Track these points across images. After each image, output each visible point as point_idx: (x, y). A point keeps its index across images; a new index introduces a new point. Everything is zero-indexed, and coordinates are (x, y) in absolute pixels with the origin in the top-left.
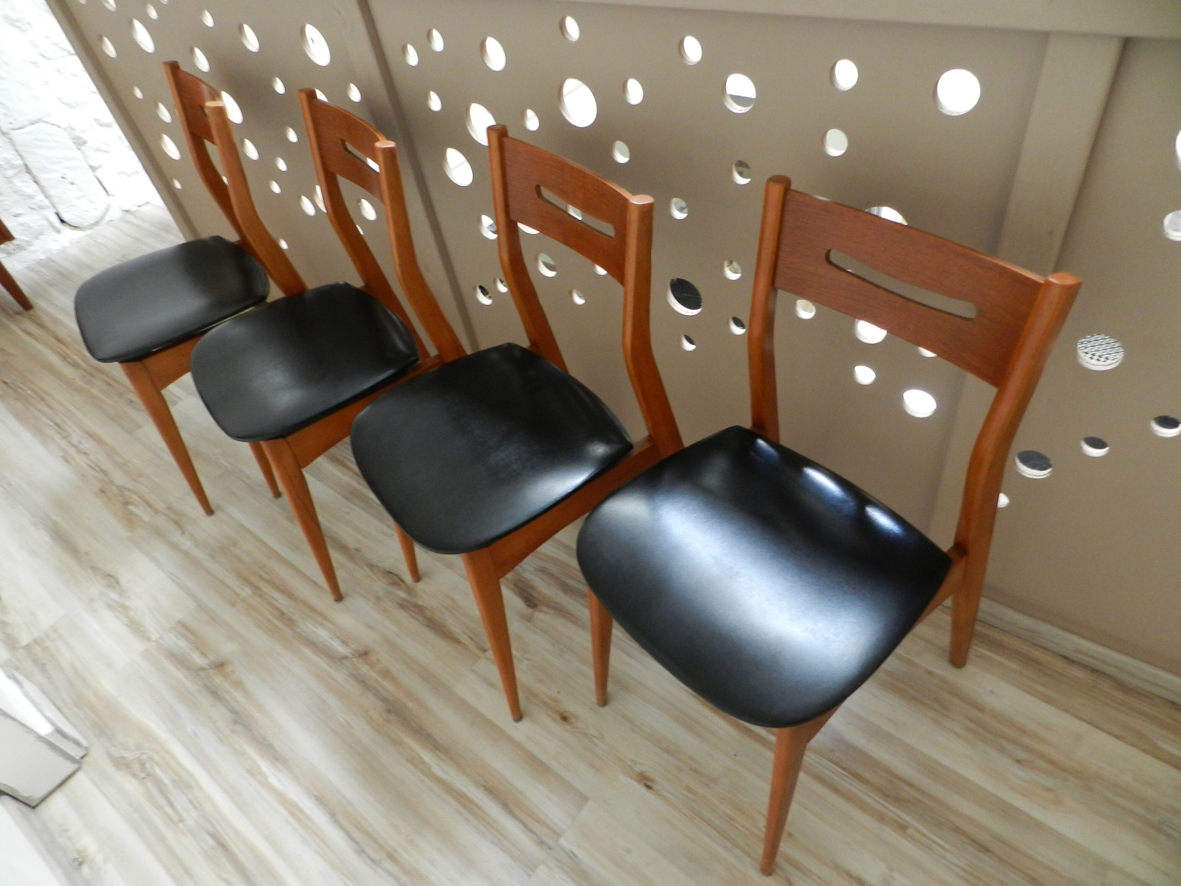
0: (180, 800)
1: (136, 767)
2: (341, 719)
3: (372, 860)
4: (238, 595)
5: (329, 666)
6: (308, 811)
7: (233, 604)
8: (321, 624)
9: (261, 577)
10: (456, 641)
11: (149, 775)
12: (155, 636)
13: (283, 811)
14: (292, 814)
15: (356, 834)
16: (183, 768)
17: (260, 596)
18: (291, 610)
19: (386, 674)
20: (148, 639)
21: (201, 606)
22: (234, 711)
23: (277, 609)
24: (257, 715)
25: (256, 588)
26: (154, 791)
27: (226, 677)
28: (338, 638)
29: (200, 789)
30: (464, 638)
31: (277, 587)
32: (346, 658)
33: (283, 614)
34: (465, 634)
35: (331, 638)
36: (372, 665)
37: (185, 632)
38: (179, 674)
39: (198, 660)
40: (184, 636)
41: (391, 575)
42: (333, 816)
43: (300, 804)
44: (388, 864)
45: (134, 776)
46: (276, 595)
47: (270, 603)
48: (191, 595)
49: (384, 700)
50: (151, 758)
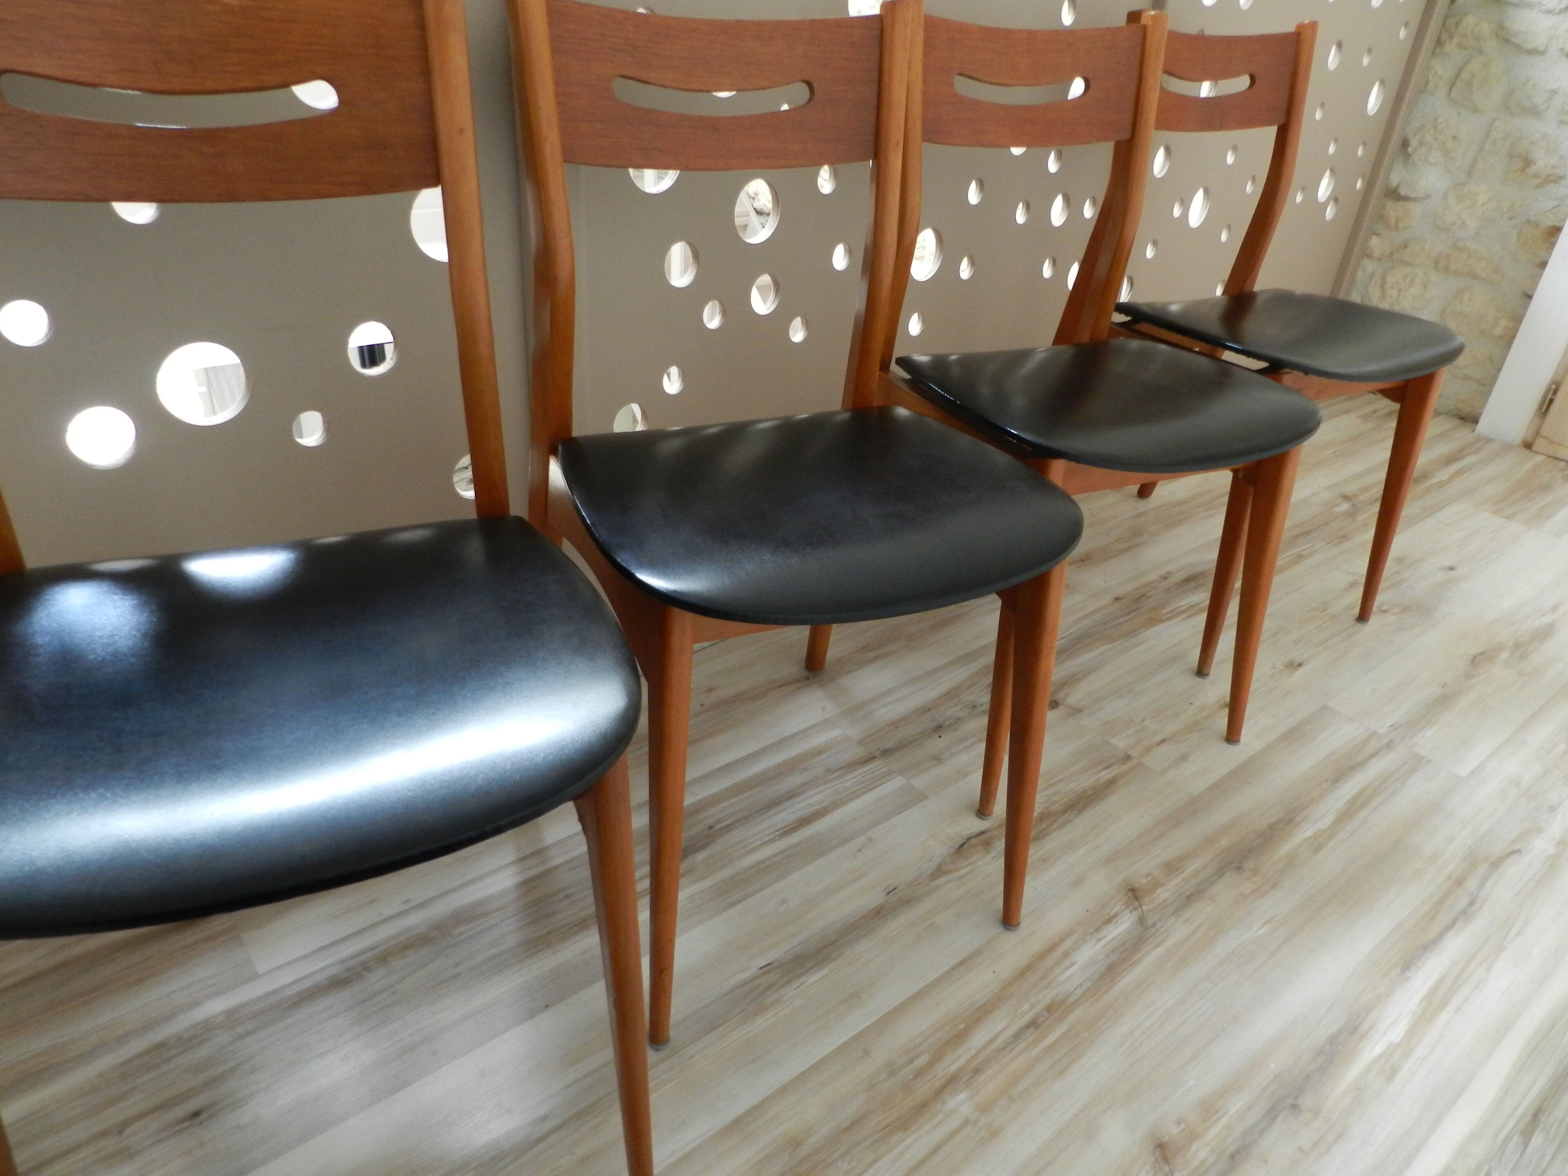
2: (1262, 932)
3: (1472, 903)
4: (966, 1122)
5: (1158, 946)
6: (1431, 982)
7: (994, 1133)
8: (1066, 954)
9: (919, 1073)
10: (1110, 784)
13: (1443, 1017)
14: (1444, 1004)
15: (1444, 919)
17: (977, 1071)
18: (1025, 1007)
19: (1172, 867)
22: (1272, 1114)
23: (1017, 1036)
24: (1274, 1067)
25: (953, 1081)
27: (1191, 1137)
28: (1097, 930)
30: (1106, 775)
31: (960, 1037)
32: (1141, 920)
33: (1033, 1024)
34: (1099, 772)
35: (1099, 940)
36: (1156, 885)
42: (1427, 947)
43: (1424, 991)
44: (1472, 884)
46: (979, 1038)
47: (1002, 1049)
49: (1220, 872)
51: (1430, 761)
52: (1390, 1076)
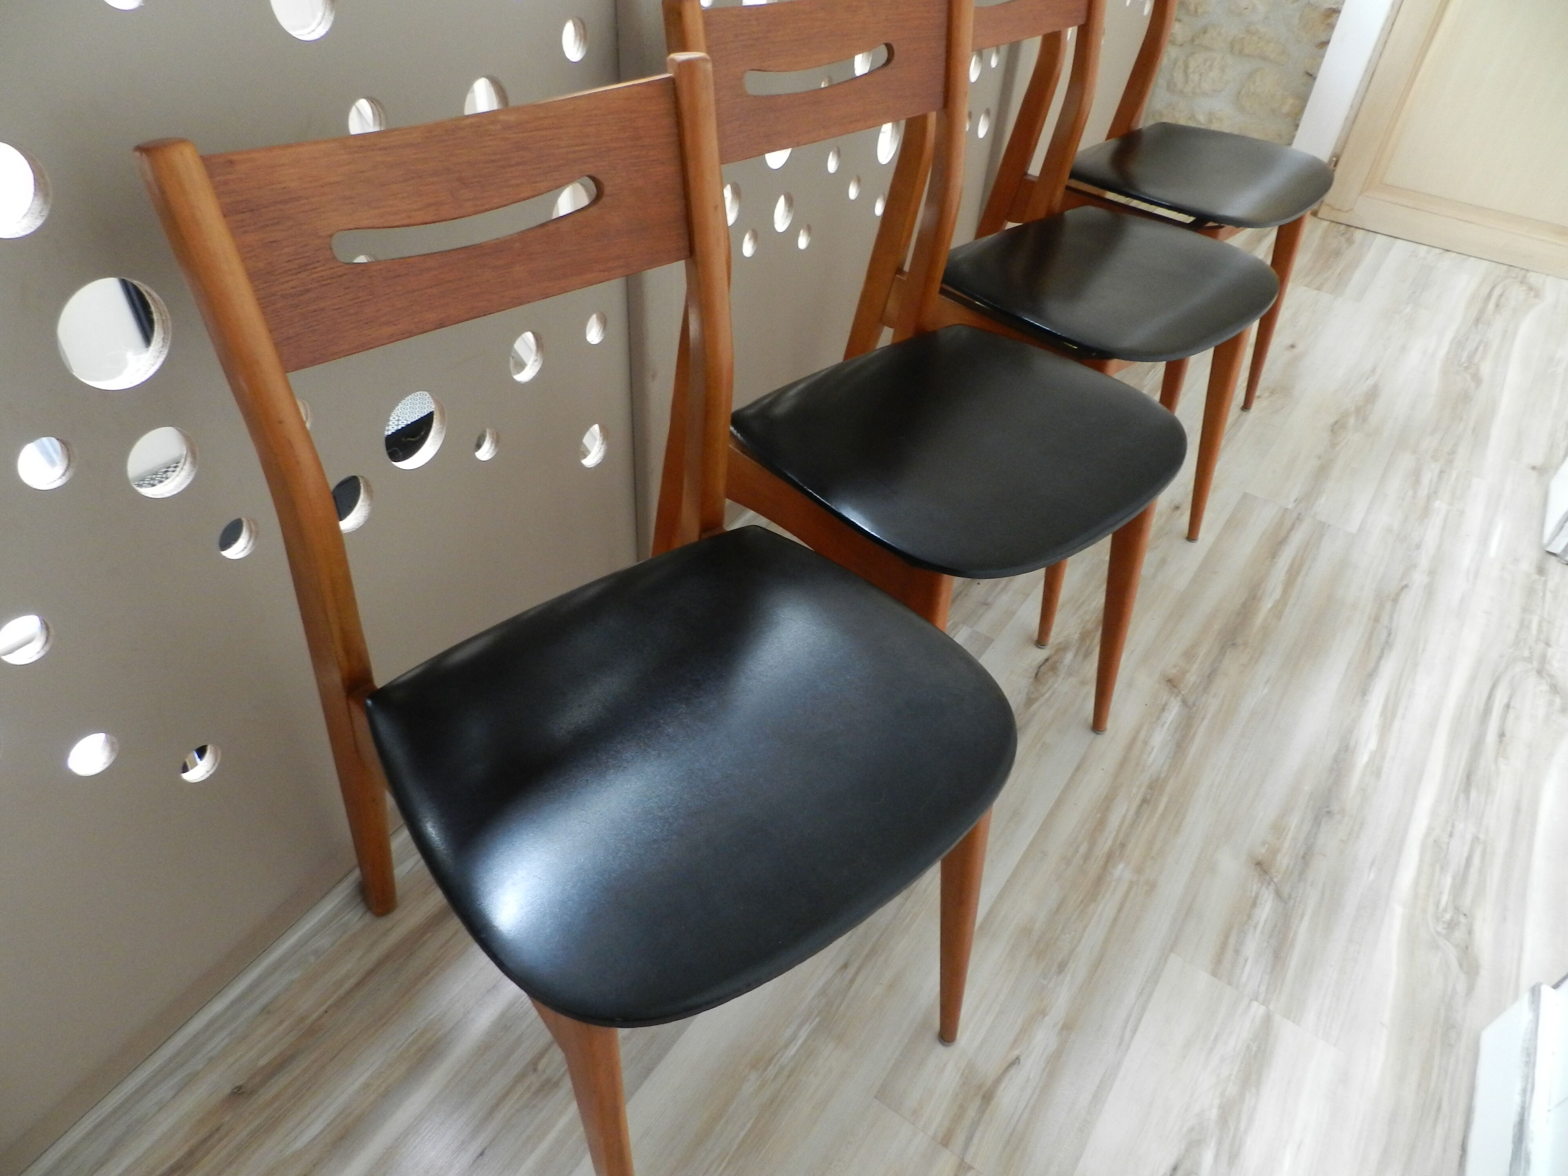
0: (1458, 850)
1: (1459, 935)
2: (1266, 691)
3: (1389, 634)
4: (1132, 884)
5: (1203, 719)
6: (1382, 701)
7: (1152, 886)
8: (1146, 743)
9: (1087, 857)
11: (1457, 909)
12: (1258, 1010)
13: (1397, 724)
14: (1394, 714)
15: (1376, 652)
16: (1421, 861)
17: (1123, 846)
18: (1135, 790)
19: (1189, 655)
20: (1268, 1020)
21: (1172, 946)
22: (1317, 822)
23: (1138, 813)
24: (1307, 788)
25: (1110, 858)
26: (1469, 892)
27: (1274, 852)
28: (1158, 718)
29: (1430, 830)
31: (1101, 824)
32: (1184, 702)
33: (1145, 801)
35: (1162, 726)
36: (1184, 672)
37: (1229, 954)
38: (1302, 931)
39: (1266, 910)
40: (1237, 952)
41: (1040, 674)
42: (1372, 675)
43: (1379, 709)
44: (1385, 619)
45: (1470, 932)
46: (1114, 821)
47: (1133, 825)
48: (1155, 976)
49: (1222, 651)
50: (1438, 919)
51: (1329, 526)
52: (1378, 774)
